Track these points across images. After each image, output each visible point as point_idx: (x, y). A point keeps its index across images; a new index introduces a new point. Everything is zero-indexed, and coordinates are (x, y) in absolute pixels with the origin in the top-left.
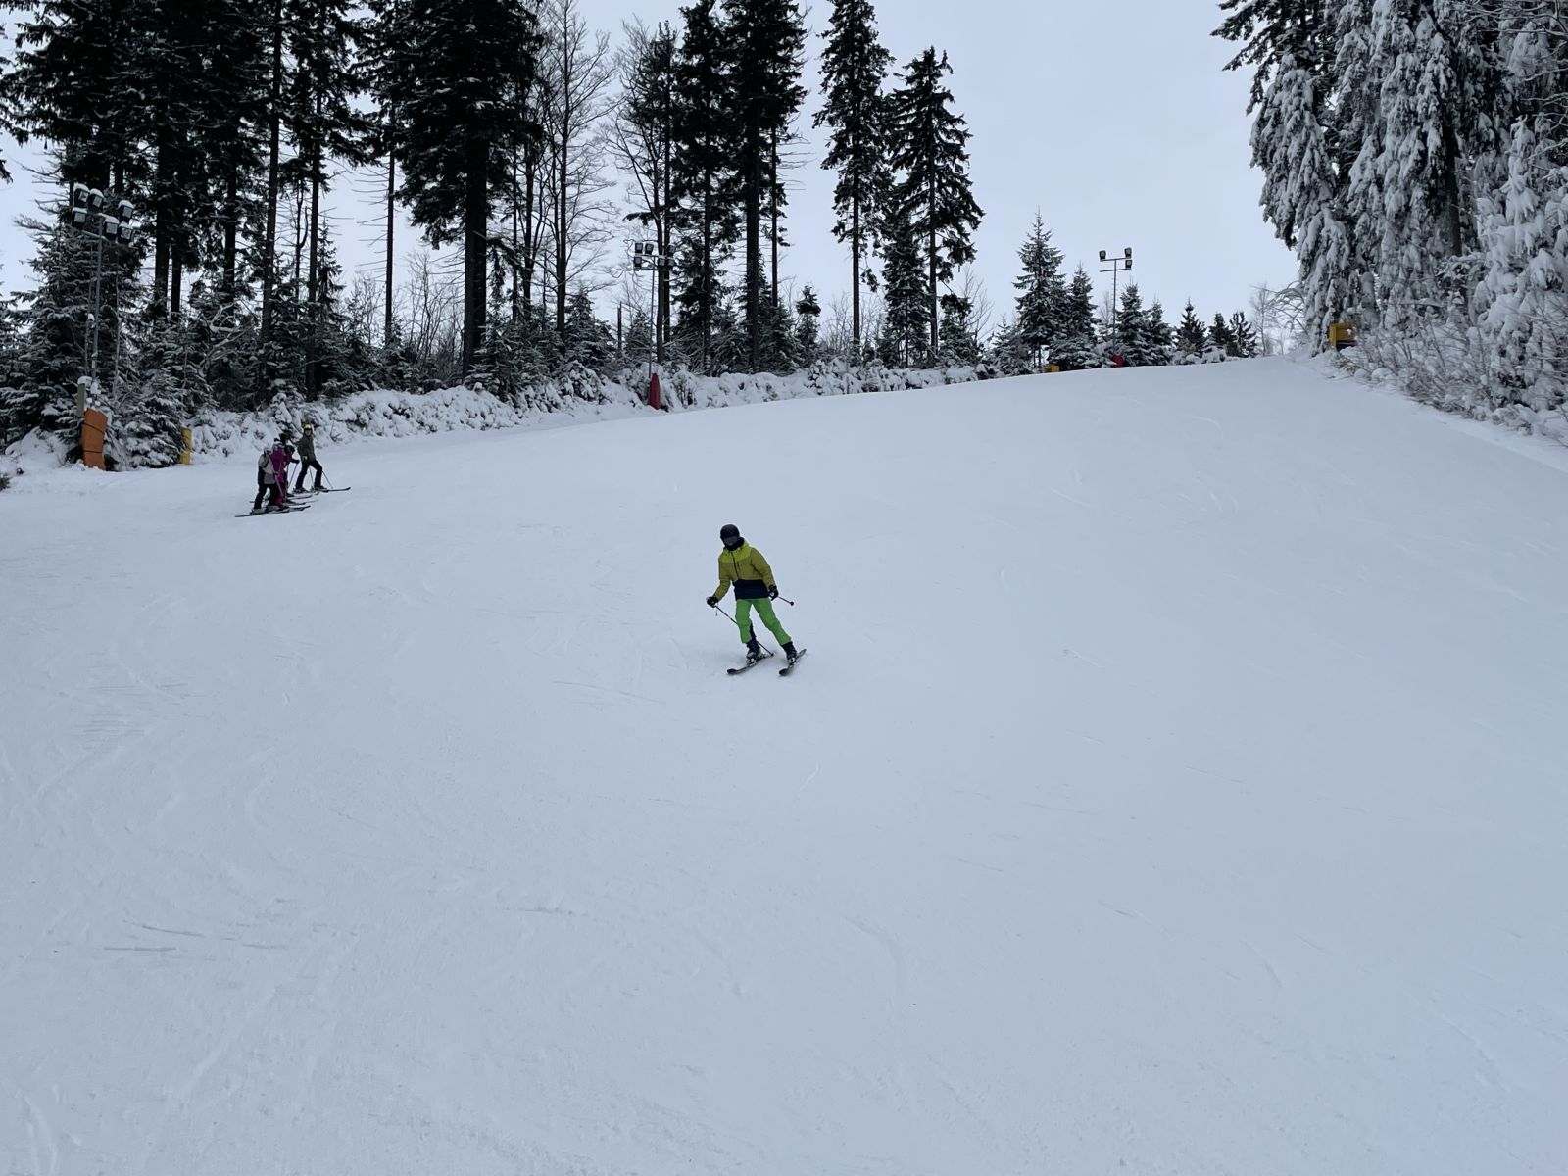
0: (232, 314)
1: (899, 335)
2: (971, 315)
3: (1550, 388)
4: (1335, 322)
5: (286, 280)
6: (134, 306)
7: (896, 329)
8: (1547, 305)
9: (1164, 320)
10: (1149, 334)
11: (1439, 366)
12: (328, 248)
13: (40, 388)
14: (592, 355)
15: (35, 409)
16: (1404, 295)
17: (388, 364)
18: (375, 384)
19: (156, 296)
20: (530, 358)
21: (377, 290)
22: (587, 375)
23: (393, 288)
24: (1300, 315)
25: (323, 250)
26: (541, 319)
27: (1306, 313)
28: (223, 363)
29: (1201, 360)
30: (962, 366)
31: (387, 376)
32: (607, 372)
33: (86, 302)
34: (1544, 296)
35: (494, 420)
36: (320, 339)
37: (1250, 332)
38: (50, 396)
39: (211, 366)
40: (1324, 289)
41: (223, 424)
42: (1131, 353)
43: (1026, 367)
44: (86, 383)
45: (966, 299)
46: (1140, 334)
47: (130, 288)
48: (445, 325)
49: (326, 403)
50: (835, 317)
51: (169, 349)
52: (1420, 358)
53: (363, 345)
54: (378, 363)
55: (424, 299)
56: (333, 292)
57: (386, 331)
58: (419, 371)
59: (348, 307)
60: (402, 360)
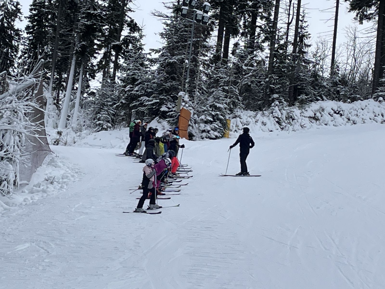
0: (253, 60)
5: (282, 42)
6: (207, 56)
12: (304, 25)
13: (160, 97)
15: (157, 108)
17: (332, 87)
18: (324, 97)
19: (217, 51)
21: (328, 47)
23: (336, 46)
25: (301, 26)
28: (248, 85)
31: (331, 93)
33: (184, 54)
36: (297, 73)
38: (165, 101)
39: (242, 86)
41: (246, 117)
44: (182, 95)
47: (205, 47)
48: (364, 66)
49: (299, 107)
51: (222, 78)
53: (319, 76)
54: (327, 86)
55: (353, 51)
56: (305, 48)
57: (331, 69)
58: (349, 91)
59: (313, 56)
60: (339, 84)
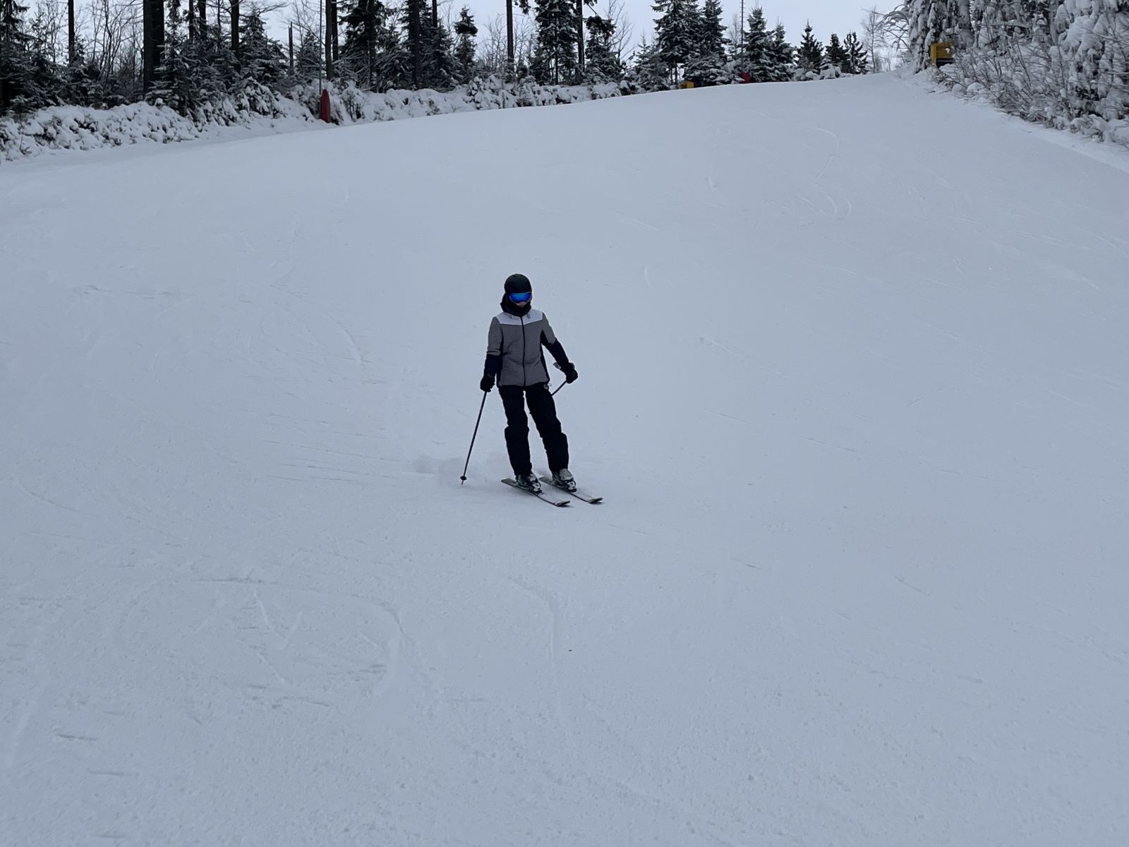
1: (549, 53)
2: (614, 35)
3: (1119, 100)
4: (936, 42)
7: (546, 49)
8: (1117, 26)
9: (786, 40)
10: (773, 53)
11: (1025, 82)
14: (265, 72)
16: (995, 18)
17: (73, 81)
18: (60, 100)
20: (208, 75)
21: (60, 11)
22: (262, 91)
24: (905, 35)
26: (216, 39)
27: (910, 33)
29: (819, 77)
30: (606, 83)
31: (72, 92)
32: (280, 88)
34: (1115, 18)
35: (175, 133)
36: (6, 57)
37: (859, 52)
40: (926, 12)
42: (757, 70)
43: (664, 83)
45: (610, 21)
46: (765, 53)
48: (125, 44)
49: (14, 118)
50: (491, 38)
52: (1009, 73)
53: (48, 63)
54: (63, 80)
55: (105, 19)
56: (17, 13)
57: (70, 50)
58: (102, 88)
59: (33, 27)
60: (86, 77)
